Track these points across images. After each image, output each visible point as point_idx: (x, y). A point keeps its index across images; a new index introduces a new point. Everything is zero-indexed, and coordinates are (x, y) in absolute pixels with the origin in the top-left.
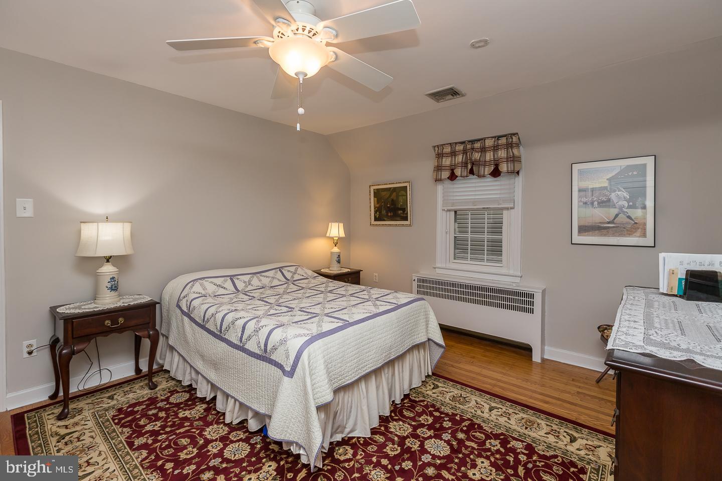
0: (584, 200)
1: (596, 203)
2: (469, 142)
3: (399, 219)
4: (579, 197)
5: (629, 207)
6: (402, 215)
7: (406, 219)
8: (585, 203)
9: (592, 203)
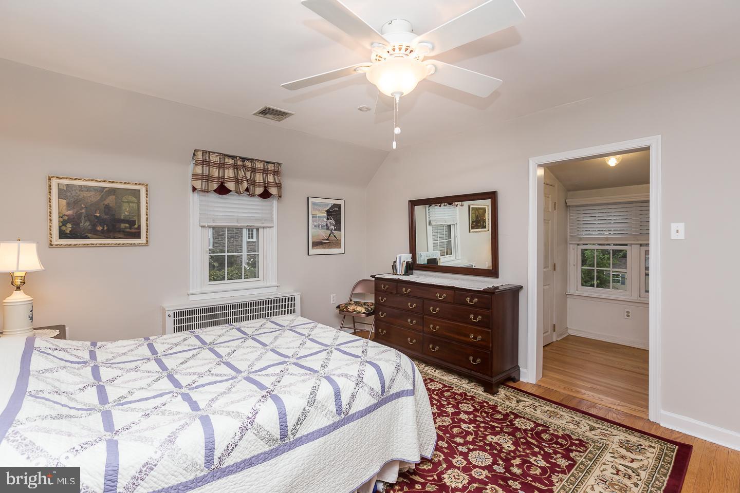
0: (315, 224)
1: (320, 226)
2: (241, 158)
3: (119, 236)
4: (313, 221)
5: (335, 230)
6: (128, 230)
7: (137, 235)
8: (315, 226)
9: (319, 227)
